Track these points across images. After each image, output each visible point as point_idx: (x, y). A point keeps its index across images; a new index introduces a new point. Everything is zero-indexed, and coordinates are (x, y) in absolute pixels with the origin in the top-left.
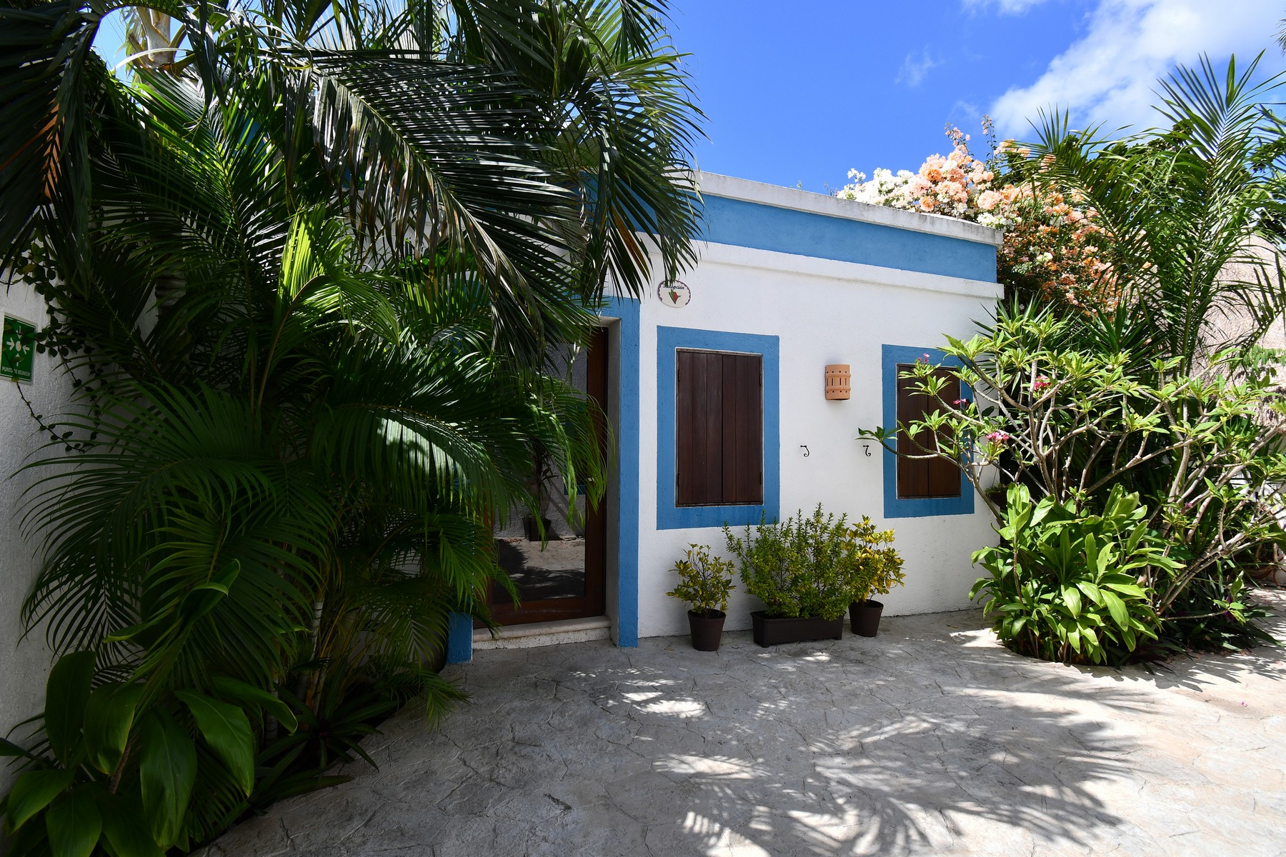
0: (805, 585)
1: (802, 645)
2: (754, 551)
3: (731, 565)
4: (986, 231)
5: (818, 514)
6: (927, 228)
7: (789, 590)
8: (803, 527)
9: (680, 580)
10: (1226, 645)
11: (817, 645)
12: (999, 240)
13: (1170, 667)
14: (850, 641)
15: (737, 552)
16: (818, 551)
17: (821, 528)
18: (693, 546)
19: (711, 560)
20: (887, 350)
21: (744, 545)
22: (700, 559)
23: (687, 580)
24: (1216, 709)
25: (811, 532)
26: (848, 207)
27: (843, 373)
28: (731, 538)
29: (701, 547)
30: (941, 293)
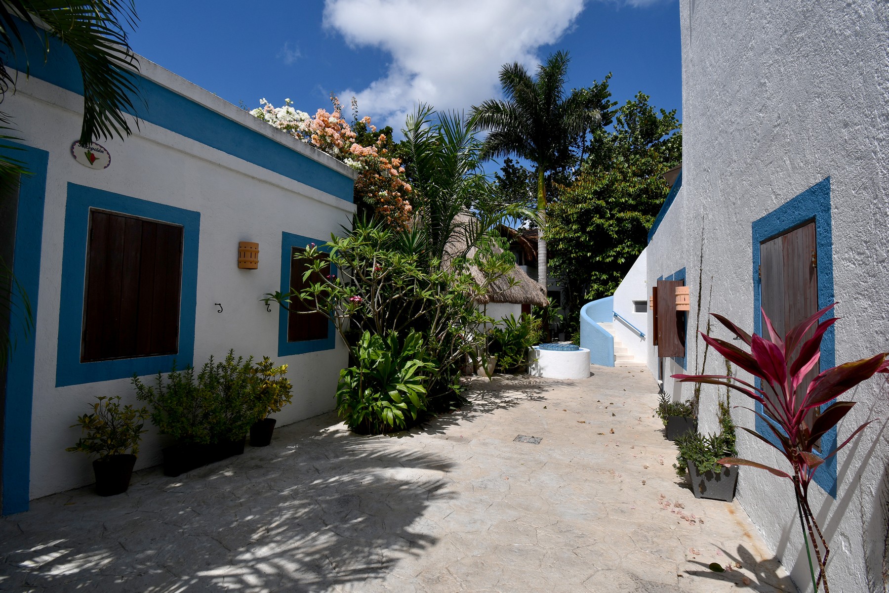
0: (216, 416)
1: (210, 466)
2: (167, 396)
3: (144, 411)
4: (349, 169)
5: (230, 359)
6: (315, 157)
7: (201, 423)
8: (215, 369)
9: (84, 434)
10: (451, 408)
11: (223, 463)
12: (355, 177)
13: (430, 424)
14: (251, 454)
15: (148, 399)
16: (228, 388)
17: (232, 369)
18: (101, 399)
19: (121, 409)
20: (286, 236)
21: (156, 392)
22: (109, 410)
23: (92, 433)
24: (451, 442)
25: (221, 373)
26: (262, 126)
27: (253, 249)
28: (141, 388)
29: (111, 399)
30: (322, 203)
